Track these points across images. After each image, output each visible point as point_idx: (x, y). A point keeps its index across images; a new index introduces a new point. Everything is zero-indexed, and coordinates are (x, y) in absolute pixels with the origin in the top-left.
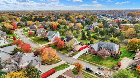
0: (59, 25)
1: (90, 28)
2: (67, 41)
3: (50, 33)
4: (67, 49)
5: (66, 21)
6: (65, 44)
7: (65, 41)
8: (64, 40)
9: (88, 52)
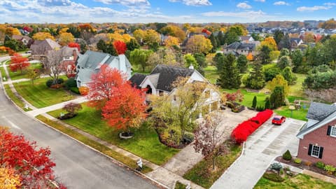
0: (131, 40)
1: (239, 52)
2: (157, 88)
3: (88, 59)
4: (159, 133)
5: (156, 34)
6: (148, 103)
7: (149, 90)
8: (144, 86)
9: (294, 154)
